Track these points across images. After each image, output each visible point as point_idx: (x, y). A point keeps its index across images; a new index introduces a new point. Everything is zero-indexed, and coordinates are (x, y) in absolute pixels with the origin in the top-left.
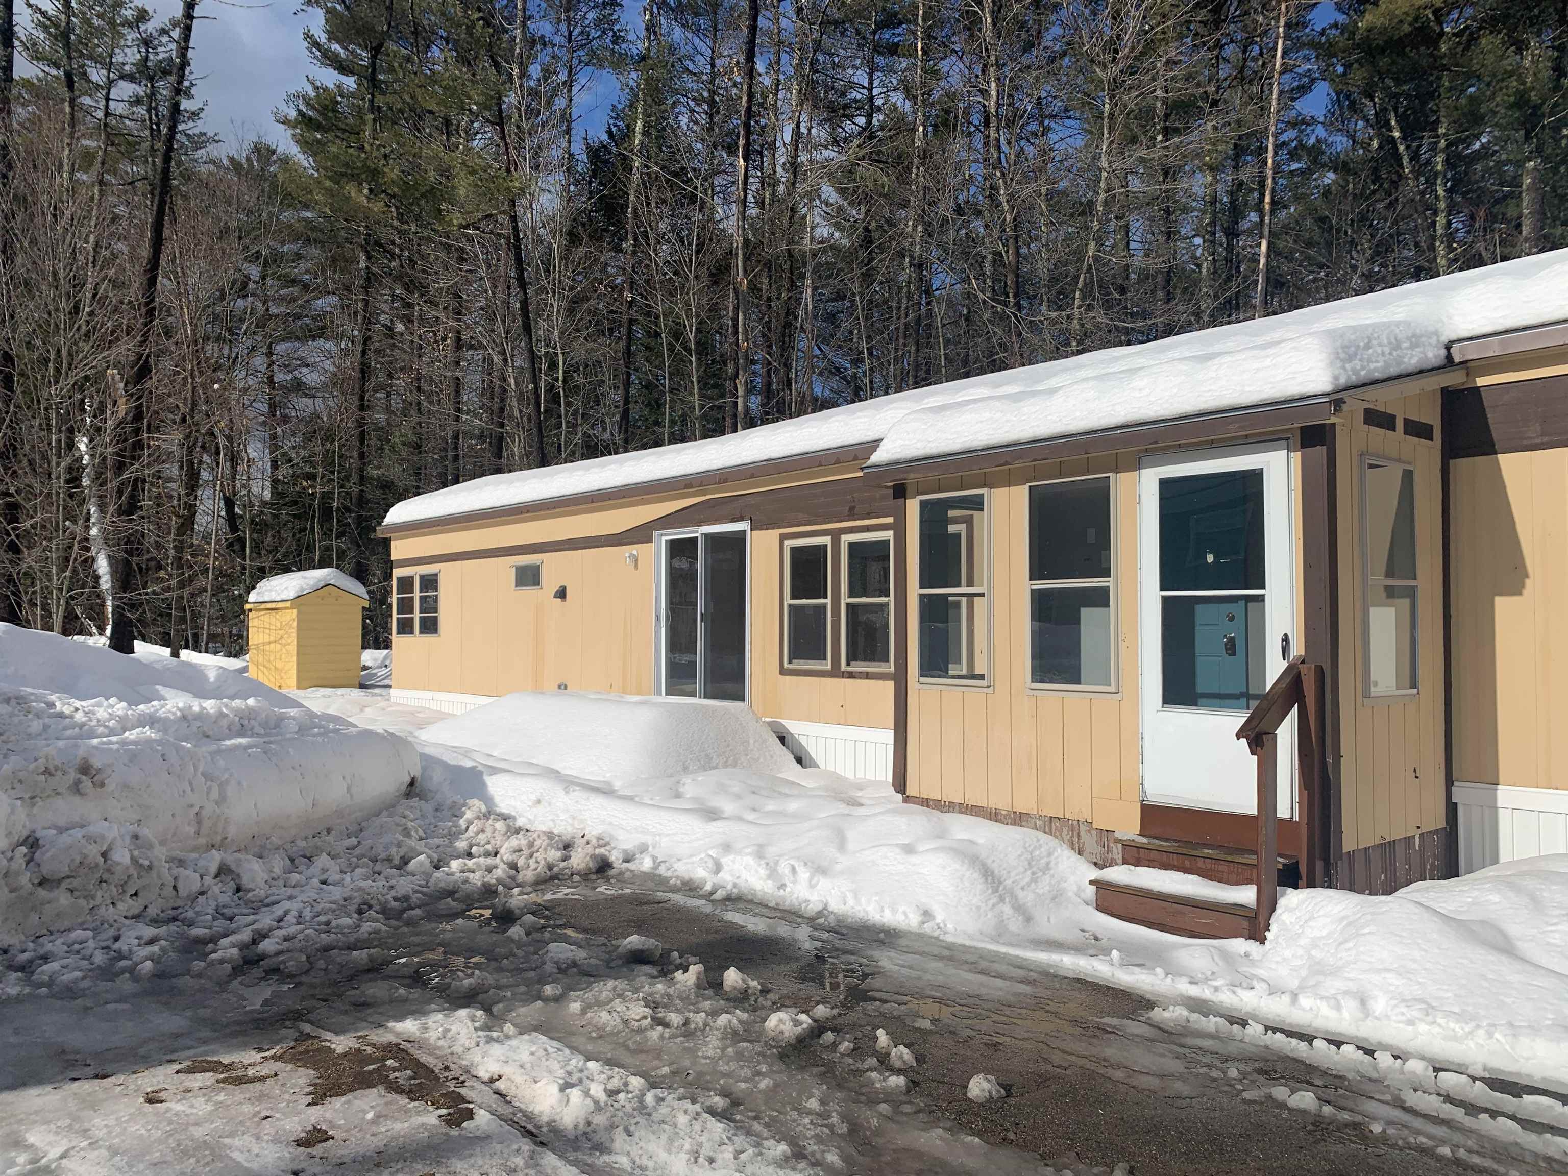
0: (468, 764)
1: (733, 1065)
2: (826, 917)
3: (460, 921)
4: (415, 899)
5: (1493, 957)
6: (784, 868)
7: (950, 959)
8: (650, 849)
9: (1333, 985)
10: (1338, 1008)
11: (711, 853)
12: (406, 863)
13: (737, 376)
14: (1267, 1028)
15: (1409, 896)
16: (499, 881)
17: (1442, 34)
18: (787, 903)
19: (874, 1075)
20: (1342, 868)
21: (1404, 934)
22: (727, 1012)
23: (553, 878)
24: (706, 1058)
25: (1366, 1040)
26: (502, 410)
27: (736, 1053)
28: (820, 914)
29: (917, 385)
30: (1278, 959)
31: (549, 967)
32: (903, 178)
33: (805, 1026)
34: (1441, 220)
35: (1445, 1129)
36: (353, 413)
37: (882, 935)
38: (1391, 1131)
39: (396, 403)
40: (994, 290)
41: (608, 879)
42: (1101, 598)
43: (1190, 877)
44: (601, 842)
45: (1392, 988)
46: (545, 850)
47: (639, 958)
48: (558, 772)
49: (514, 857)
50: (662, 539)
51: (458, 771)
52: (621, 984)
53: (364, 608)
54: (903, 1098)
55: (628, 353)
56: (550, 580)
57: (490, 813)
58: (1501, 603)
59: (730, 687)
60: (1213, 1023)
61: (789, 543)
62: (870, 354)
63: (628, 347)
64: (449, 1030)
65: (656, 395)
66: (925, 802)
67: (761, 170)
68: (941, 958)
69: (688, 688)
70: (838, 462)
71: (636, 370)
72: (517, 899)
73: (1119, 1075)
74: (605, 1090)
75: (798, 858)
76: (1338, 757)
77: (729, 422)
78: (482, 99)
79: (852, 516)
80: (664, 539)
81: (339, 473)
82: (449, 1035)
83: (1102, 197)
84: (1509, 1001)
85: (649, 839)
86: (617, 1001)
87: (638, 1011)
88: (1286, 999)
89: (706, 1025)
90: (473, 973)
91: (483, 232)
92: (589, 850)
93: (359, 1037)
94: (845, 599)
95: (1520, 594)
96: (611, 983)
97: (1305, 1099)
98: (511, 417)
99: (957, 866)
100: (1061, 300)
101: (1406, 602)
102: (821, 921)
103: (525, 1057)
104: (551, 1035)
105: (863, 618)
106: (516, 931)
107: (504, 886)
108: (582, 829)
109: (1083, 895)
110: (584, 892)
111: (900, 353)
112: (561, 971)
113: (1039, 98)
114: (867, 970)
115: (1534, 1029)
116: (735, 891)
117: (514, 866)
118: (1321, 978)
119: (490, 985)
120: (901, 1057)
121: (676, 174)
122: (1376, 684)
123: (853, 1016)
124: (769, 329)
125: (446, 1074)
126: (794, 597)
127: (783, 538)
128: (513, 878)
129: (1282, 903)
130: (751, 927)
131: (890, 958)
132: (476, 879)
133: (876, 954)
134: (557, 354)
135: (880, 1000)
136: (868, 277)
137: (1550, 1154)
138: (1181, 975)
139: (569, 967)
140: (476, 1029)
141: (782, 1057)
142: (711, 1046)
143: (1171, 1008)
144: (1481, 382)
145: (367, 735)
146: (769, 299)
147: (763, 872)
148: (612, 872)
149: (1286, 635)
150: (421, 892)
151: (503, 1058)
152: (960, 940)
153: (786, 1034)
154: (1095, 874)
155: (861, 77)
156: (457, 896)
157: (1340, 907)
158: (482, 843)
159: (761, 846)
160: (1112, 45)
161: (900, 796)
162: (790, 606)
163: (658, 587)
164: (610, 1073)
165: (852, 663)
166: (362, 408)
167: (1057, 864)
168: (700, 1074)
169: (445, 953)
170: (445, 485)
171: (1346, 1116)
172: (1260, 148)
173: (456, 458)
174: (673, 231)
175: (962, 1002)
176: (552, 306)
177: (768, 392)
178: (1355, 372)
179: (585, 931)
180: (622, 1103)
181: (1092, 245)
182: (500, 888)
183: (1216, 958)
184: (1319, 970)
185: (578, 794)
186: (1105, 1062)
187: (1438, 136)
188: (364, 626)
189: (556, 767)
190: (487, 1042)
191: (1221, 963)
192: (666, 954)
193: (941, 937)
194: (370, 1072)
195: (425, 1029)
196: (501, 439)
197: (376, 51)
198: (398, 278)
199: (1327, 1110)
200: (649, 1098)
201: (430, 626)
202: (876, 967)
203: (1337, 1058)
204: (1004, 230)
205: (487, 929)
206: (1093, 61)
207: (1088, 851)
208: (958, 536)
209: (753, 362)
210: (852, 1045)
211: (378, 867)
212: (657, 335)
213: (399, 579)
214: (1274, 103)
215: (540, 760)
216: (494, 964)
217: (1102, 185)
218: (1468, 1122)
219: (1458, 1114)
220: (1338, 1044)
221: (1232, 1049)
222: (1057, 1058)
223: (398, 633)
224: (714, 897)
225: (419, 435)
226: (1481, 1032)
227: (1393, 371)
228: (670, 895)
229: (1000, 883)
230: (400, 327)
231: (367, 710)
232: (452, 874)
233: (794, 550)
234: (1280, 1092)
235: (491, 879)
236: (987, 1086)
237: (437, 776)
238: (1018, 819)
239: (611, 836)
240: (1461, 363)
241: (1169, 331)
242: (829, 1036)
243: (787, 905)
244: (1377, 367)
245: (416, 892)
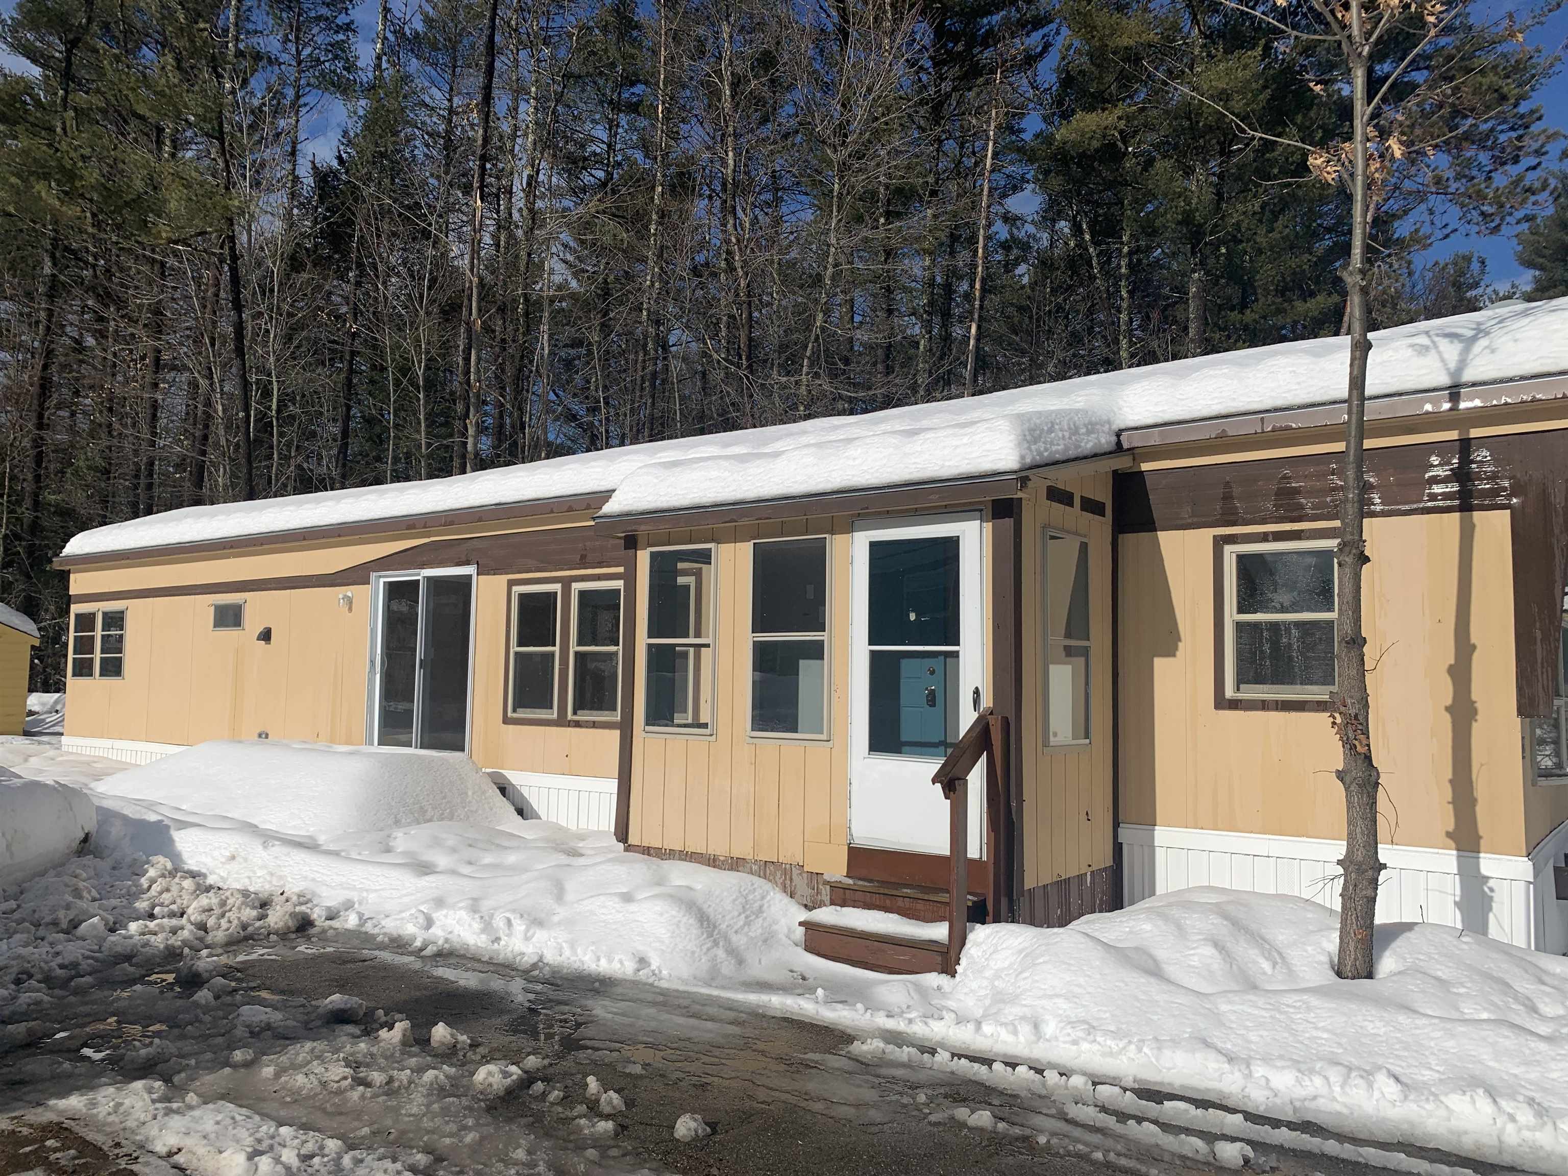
0: (153, 818)
1: (438, 1121)
2: (541, 969)
3: (138, 987)
4: (85, 965)
5: (1143, 980)
6: (499, 922)
7: (664, 1004)
8: (356, 906)
9: (1011, 1012)
10: (1015, 1032)
11: (422, 908)
12: (76, 927)
13: (467, 415)
14: (953, 1055)
15: (1078, 928)
16: (185, 943)
17: (1126, 153)
18: (501, 957)
19: (583, 1121)
20: (1023, 904)
21: (1072, 962)
22: (434, 1068)
23: (246, 938)
24: (410, 1115)
25: (1038, 1060)
26: (205, 438)
27: (442, 1108)
28: (534, 966)
29: (653, 438)
30: (966, 990)
31: (240, 1032)
32: (642, 234)
33: (514, 1077)
34: (1124, 317)
35: (1099, 1136)
36: (29, 432)
37: (597, 984)
38: (1054, 1141)
39: (83, 424)
40: (728, 350)
41: (309, 938)
42: (816, 651)
43: (891, 915)
44: (302, 899)
45: (1061, 1012)
46: (239, 909)
47: (341, 1017)
48: (256, 826)
49: (204, 917)
50: (381, 581)
51: (141, 825)
52: (319, 1045)
53: (33, 647)
54: (612, 1143)
55: (349, 384)
56: (253, 623)
57: (177, 870)
58: (1160, 664)
59: (448, 736)
60: (906, 1053)
61: (518, 589)
62: (607, 403)
63: (349, 380)
64: (121, 1104)
65: (378, 429)
66: (647, 851)
67: (498, 212)
68: (654, 1004)
69: (403, 738)
70: (570, 509)
71: (359, 402)
72: (205, 961)
73: (818, 1107)
74: (298, 1155)
75: (514, 911)
76: (1021, 801)
77: (456, 463)
78: (200, 111)
79: (583, 563)
80: (382, 580)
81: (9, 496)
82: (122, 1110)
83: (830, 271)
84: (1155, 1018)
85: (354, 896)
86: (315, 1063)
87: (337, 1072)
88: (971, 1027)
89: (410, 1082)
90: (151, 1043)
91: (196, 249)
92: (289, 907)
93: (16, 1118)
94: (574, 648)
95: (1174, 655)
96: (309, 1045)
97: (983, 1118)
98: (217, 445)
99: (674, 913)
100: (790, 366)
101: (1082, 660)
102: (536, 973)
103: (209, 1125)
104: (239, 1102)
105: (592, 666)
106: (203, 995)
107: (191, 948)
108: (281, 887)
109: (792, 937)
110: (281, 952)
111: (636, 405)
112: (253, 1034)
113: (774, 171)
114: (580, 1019)
115: (1175, 1042)
116: (446, 946)
117: (202, 927)
118: (1002, 1006)
119: (172, 1055)
120: (610, 1102)
121: (409, 208)
122: (1055, 735)
123: (567, 1064)
124: (503, 371)
125: (116, 1151)
126: (520, 644)
127: (511, 583)
128: (201, 940)
129: (971, 937)
130: (462, 983)
131: (604, 1007)
132: (159, 941)
133: (589, 1003)
134: (270, 383)
135: (593, 1048)
136: (606, 329)
137: (1184, 1153)
138: (879, 1010)
139: (263, 1030)
140: (154, 1101)
141: (491, 1109)
142: (415, 1104)
143: (869, 1041)
144: (1145, 467)
145: (34, 787)
146: (503, 341)
147: (477, 926)
148: (313, 931)
149: (977, 688)
150: (92, 958)
151: (183, 1130)
152: (674, 986)
153: (495, 1087)
154: (804, 915)
155: (601, 133)
156: (134, 960)
157: (1020, 940)
158: (167, 902)
159: (475, 900)
160: (842, 130)
161: (621, 846)
162: (516, 653)
163: (373, 631)
164: (304, 1137)
165: (579, 712)
166: (40, 426)
167: (769, 906)
168: (403, 1132)
169: (118, 1022)
170: (136, 515)
171: (1017, 1131)
172: (972, 237)
173: (150, 486)
174: (404, 264)
175: (675, 1045)
176: (267, 331)
177: (499, 433)
178: (1040, 453)
179: (282, 992)
180: (316, 1167)
181: (820, 316)
182: (186, 951)
183: (912, 993)
184: (1000, 999)
185: (278, 849)
186: (808, 1096)
187: (1122, 243)
188: (32, 666)
189: (254, 821)
190: (166, 1115)
191: (915, 997)
192: (370, 1014)
193: (656, 984)
194: (26, 1155)
195: (93, 1104)
196: (201, 467)
197: (72, 45)
198: (92, 289)
199: (1001, 1126)
200: (347, 1161)
201: (113, 668)
202: (589, 1016)
203: (1012, 1078)
204: (737, 295)
205: (170, 995)
206: (824, 142)
207: (799, 893)
208: (687, 588)
209: (485, 403)
210: (561, 1094)
211: (41, 932)
212: (383, 369)
213: (78, 616)
214: (985, 198)
215: (236, 814)
216: (176, 1031)
217: (830, 260)
218: (1119, 1128)
219: (1110, 1121)
220: (1014, 1066)
221: (922, 1077)
222: (762, 1094)
223: (74, 675)
224: (424, 953)
225: (108, 459)
226: (1133, 1047)
227: (1072, 453)
228: (377, 953)
229: (715, 927)
230: (90, 341)
231: (32, 759)
232: (131, 937)
233: (523, 597)
234: (962, 1113)
235: (175, 941)
236: (693, 1125)
237: (116, 830)
238: (735, 864)
239: (314, 894)
240: (1129, 450)
241: (888, 402)
242: (539, 1086)
243: (501, 958)
244: (1058, 448)
245: (88, 958)
